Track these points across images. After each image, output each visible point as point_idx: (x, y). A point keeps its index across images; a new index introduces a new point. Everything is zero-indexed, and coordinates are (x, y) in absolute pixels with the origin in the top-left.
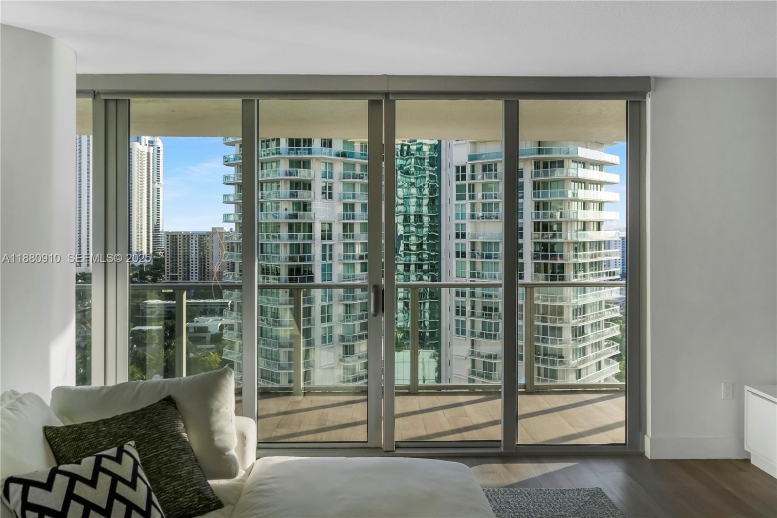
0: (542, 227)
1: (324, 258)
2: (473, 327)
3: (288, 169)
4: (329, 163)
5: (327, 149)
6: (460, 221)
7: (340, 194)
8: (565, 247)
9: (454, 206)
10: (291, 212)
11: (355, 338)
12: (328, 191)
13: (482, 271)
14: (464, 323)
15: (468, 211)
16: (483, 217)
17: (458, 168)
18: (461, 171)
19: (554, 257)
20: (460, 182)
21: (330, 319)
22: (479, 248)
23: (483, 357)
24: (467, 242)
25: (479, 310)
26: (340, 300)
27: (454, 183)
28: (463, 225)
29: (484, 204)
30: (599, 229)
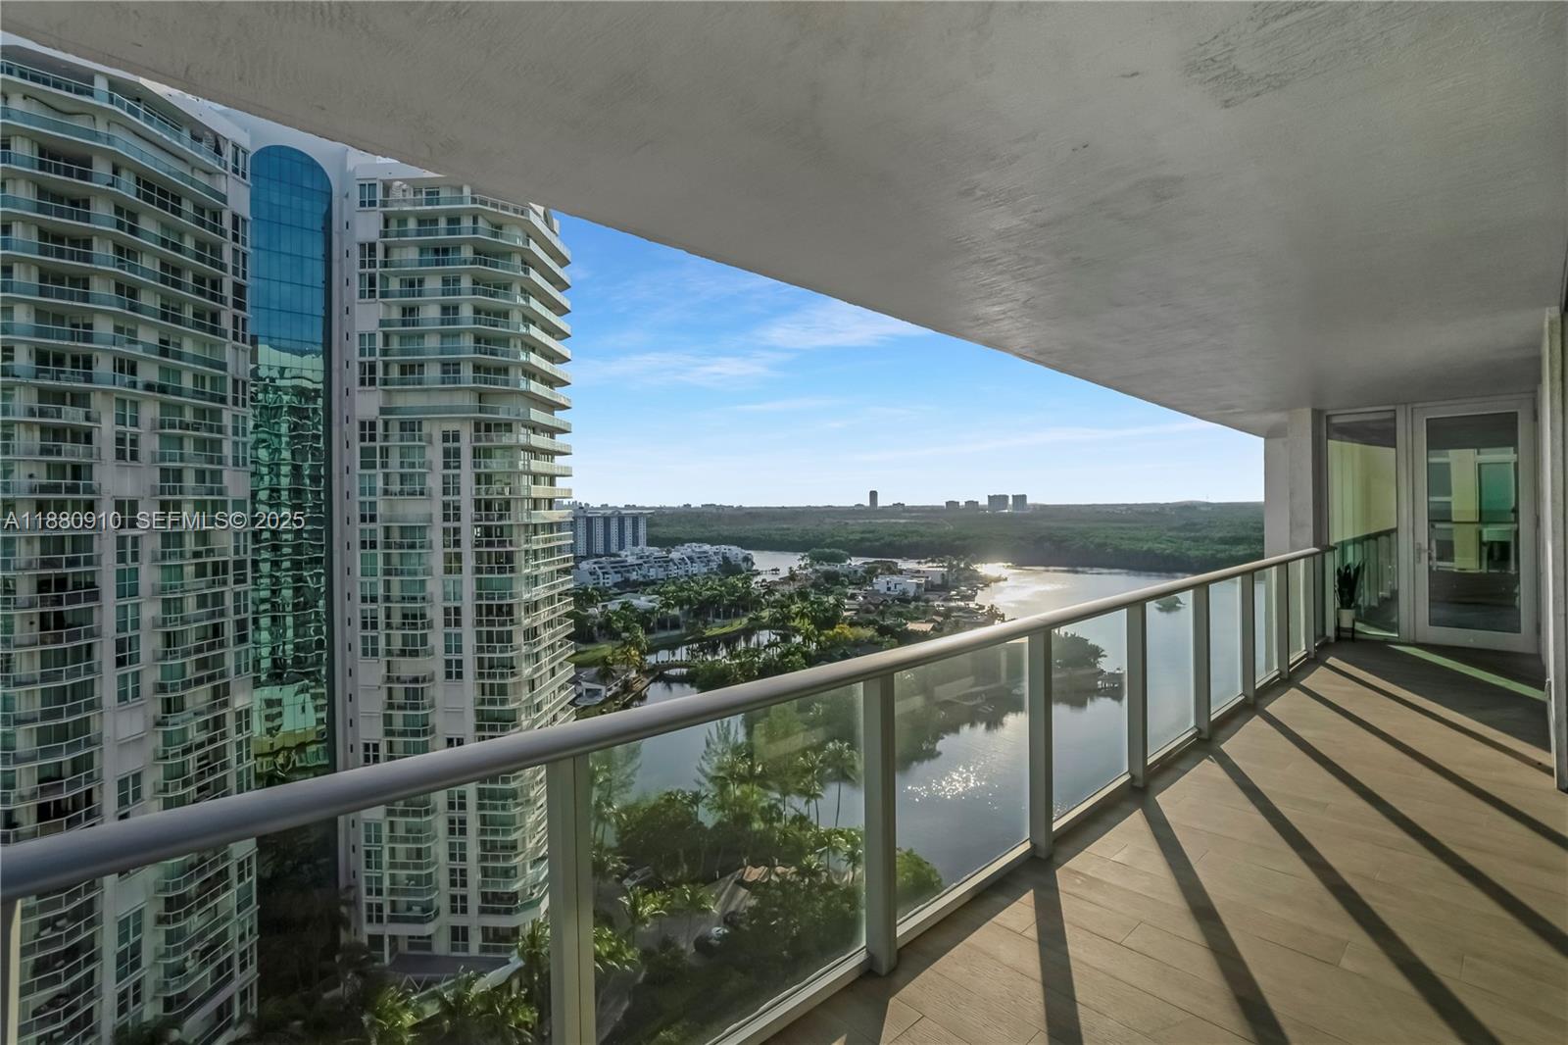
0: (483, 506)
1: (121, 558)
2: (388, 643)
3: (36, 406)
4: (131, 401)
5: (127, 378)
6: (368, 498)
7: (153, 453)
8: (515, 531)
9: (357, 477)
10: (45, 481)
11: (187, 685)
12: (128, 448)
13: (402, 565)
14: (375, 640)
15: (380, 484)
16: (402, 493)
17: (363, 424)
18: (368, 429)
19: (502, 543)
20: (367, 444)
21: (135, 658)
22: (396, 537)
23: (405, 682)
24: (378, 527)
25: (397, 619)
26: (156, 626)
27: (357, 446)
28: (373, 504)
29: (402, 476)
30: (550, 508)
